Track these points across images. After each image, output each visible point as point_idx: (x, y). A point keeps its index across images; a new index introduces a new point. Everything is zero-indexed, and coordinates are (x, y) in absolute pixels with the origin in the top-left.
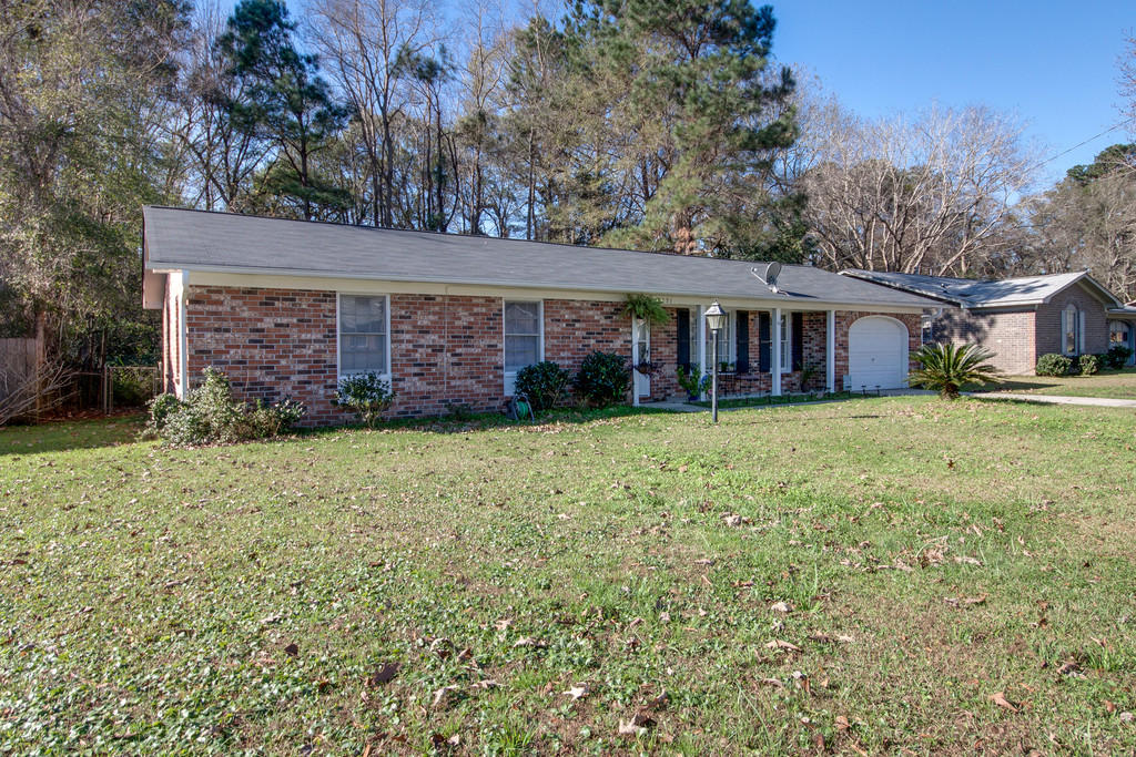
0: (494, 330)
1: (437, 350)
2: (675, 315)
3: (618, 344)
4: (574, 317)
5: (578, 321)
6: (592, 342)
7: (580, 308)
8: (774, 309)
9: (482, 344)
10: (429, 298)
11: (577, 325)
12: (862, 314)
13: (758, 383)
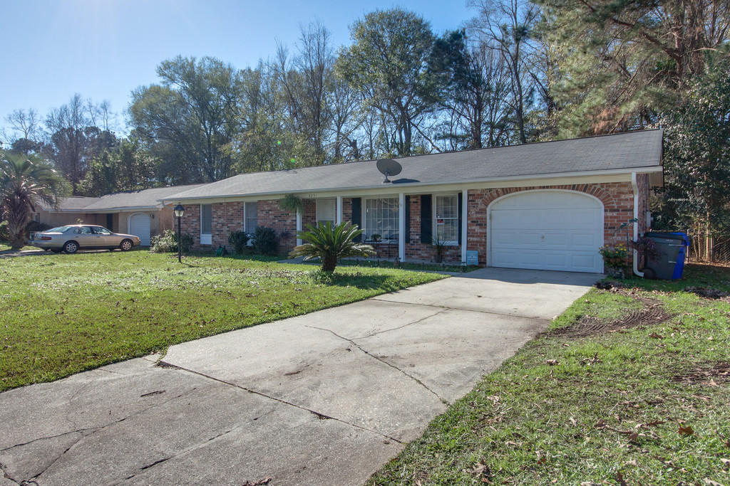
0: (241, 216)
1: (223, 225)
2: (351, 203)
3: (289, 222)
4: (269, 208)
5: (270, 210)
6: (276, 221)
7: (272, 204)
8: (398, 195)
9: (236, 222)
10: (221, 204)
11: (270, 212)
12: (506, 191)
13: (419, 252)
